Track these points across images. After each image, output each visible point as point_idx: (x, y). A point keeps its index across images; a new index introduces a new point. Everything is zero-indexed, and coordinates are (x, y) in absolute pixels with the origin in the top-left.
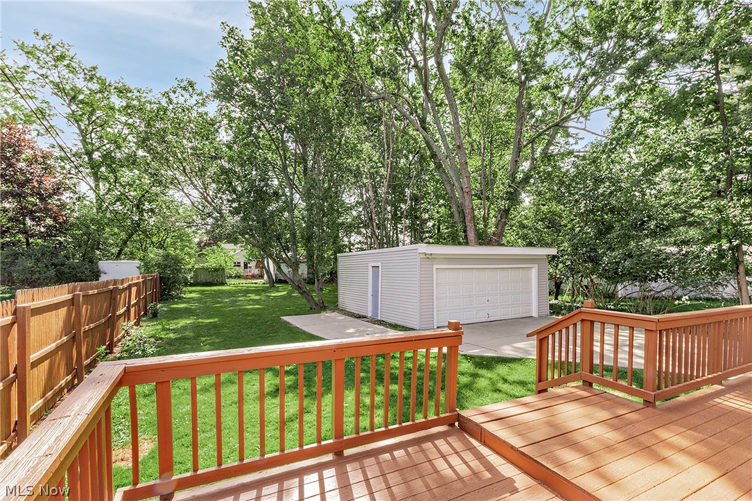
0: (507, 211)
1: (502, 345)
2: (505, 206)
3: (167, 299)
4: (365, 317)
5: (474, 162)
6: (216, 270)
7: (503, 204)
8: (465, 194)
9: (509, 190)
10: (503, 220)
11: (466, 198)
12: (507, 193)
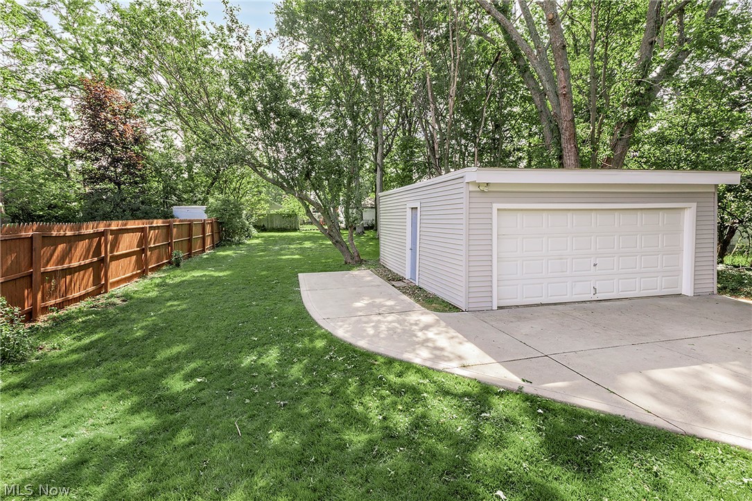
0: (632, 123)
1: (624, 372)
2: (629, 116)
3: (224, 245)
4: (401, 279)
5: (580, 64)
6: (289, 216)
7: (627, 113)
8: (561, 98)
9: (637, 89)
10: (626, 136)
11: (563, 105)
12: (634, 94)
